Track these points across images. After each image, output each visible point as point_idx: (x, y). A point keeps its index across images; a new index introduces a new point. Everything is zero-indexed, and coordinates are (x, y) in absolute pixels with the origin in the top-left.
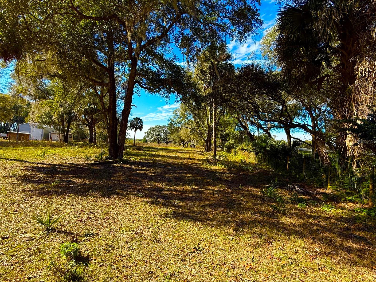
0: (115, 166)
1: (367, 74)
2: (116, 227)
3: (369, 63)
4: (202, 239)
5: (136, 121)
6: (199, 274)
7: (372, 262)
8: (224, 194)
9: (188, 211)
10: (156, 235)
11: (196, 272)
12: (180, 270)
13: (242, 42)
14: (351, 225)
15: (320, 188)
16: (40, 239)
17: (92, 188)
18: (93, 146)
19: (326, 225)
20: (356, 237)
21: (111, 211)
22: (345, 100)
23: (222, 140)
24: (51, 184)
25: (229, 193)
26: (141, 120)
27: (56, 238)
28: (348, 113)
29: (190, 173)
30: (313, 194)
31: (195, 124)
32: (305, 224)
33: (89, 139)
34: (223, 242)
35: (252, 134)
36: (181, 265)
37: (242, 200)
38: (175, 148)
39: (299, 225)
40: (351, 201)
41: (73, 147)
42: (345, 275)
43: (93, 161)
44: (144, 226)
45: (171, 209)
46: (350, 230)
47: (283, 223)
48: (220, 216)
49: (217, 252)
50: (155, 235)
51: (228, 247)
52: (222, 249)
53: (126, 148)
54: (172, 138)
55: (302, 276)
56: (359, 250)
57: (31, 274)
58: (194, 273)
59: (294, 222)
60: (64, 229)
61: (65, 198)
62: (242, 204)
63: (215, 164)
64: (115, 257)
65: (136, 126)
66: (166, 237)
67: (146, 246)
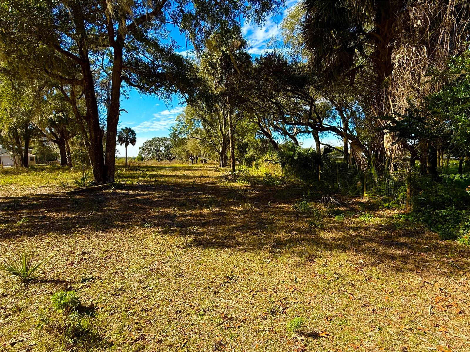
0: (106, 193)
1: (405, 62)
2: (122, 266)
3: (407, 49)
4: (235, 266)
5: (126, 133)
6: (237, 305)
7: (415, 266)
8: (251, 214)
9: (212, 237)
10: (177, 269)
11: (233, 303)
12: (214, 304)
13: (260, 23)
14: (392, 233)
15: (356, 197)
16: (17, 294)
17: (78, 222)
18: (69, 169)
19: (367, 235)
20: (397, 243)
21: (111, 248)
22: (381, 94)
23: (240, 152)
24: (16, 223)
25: (256, 212)
26: (132, 131)
27: (40, 290)
28: (385, 110)
29: (206, 193)
30: (349, 204)
31: (205, 133)
32: (345, 236)
34: (259, 266)
35: (276, 141)
36: (214, 298)
37: (273, 219)
38: (181, 166)
39: (339, 239)
40: (388, 208)
41: (38, 173)
42: (392, 282)
43: (72, 189)
44: (160, 261)
45: (190, 237)
46: (391, 237)
47: (322, 239)
48: (251, 239)
49: (254, 278)
51: (266, 271)
52: (260, 274)
53: (117, 169)
54: (176, 153)
55: (350, 290)
56: (403, 256)
57: (15, 338)
58: (231, 304)
59: (334, 236)
60: (49, 277)
61: (42, 239)
62: (274, 223)
63: (235, 181)
64: (128, 302)
65: (127, 140)
66: (191, 270)
67: (166, 283)
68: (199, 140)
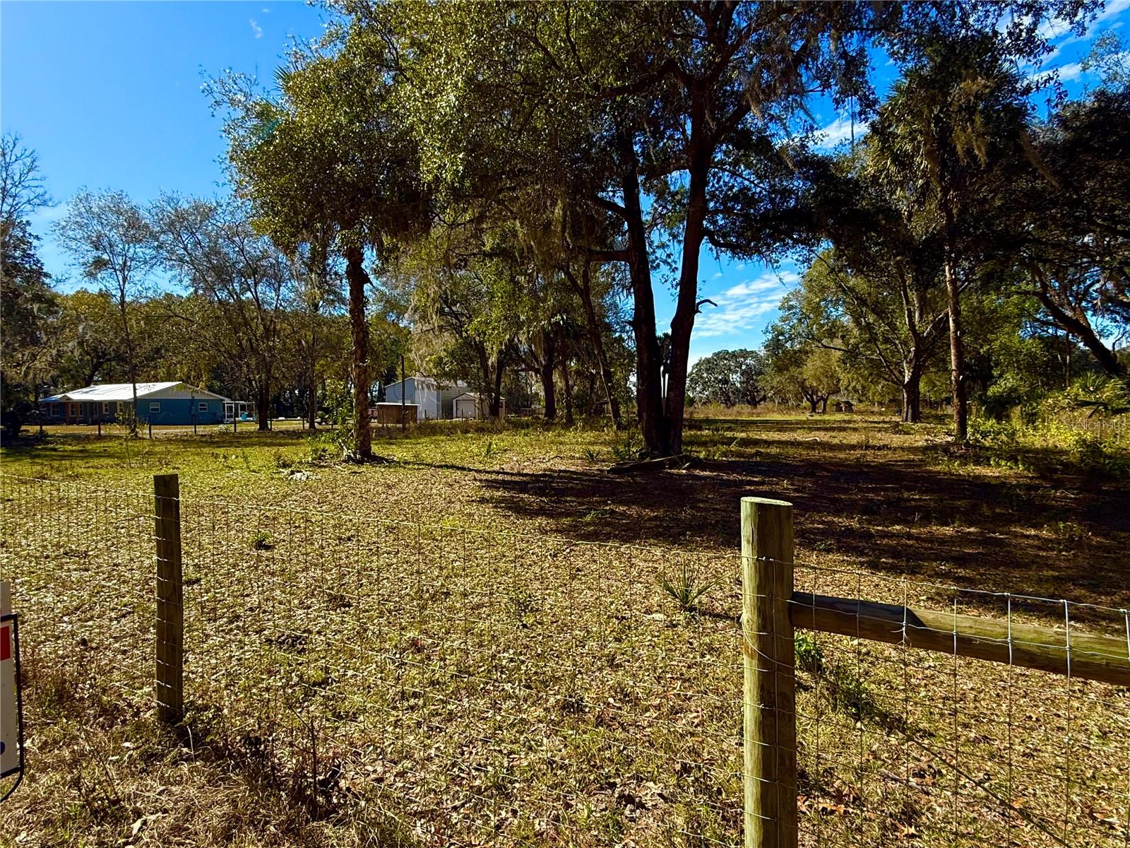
0: (674, 474)
8: (1090, 550)
25: (1106, 548)
29: (910, 488)
54: (772, 388)
63: (982, 461)
68: (840, 353)
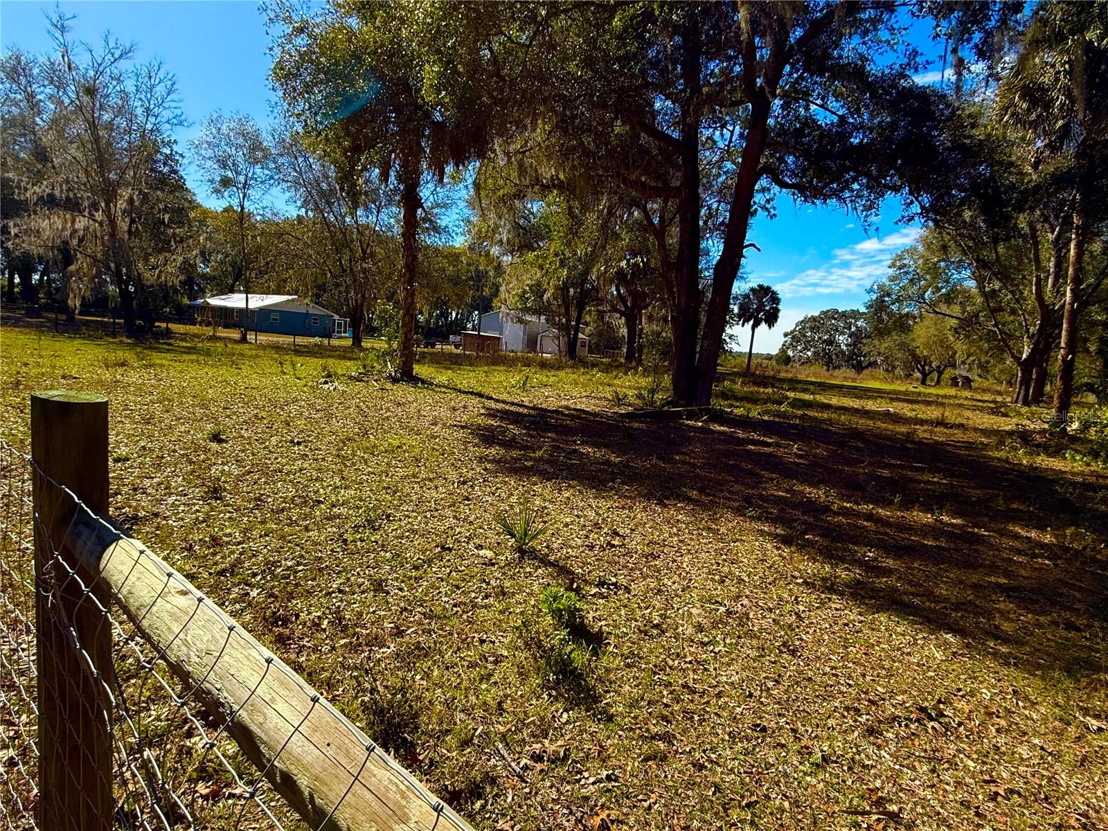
0: (687, 425)
2: (674, 583)
4: (959, 690)
5: (757, 298)
6: (928, 794)
9: (913, 590)
10: (789, 633)
11: (917, 782)
12: (857, 757)
16: (506, 568)
17: (622, 474)
18: (635, 369)
21: (664, 540)
24: (534, 452)
26: (774, 293)
27: (536, 574)
29: (938, 470)
33: (625, 350)
34: (1050, 726)
36: (864, 744)
38: (886, 387)
41: (586, 370)
43: (630, 408)
44: (754, 601)
45: (850, 571)
48: (1053, 636)
49: (1019, 750)
50: (786, 633)
51: (1071, 750)
53: (723, 377)
58: (909, 782)
60: (553, 558)
64: (664, 656)
65: (758, 314)
66: (823, 649)
67: (753, 654)
68: (955, 321)
